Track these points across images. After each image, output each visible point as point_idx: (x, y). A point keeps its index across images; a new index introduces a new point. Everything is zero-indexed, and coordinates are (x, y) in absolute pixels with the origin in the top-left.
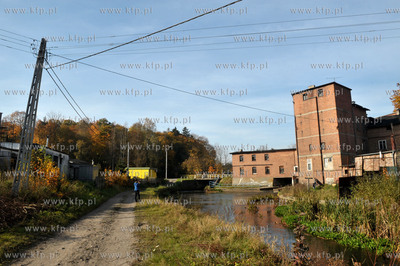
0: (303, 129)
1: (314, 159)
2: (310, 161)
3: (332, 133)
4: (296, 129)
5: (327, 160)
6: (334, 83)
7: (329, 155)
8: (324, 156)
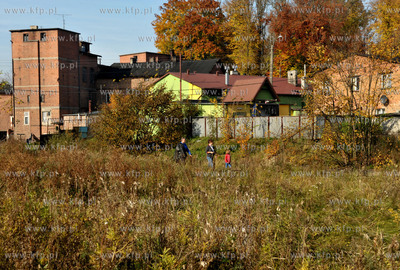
0: (22, 76)
1: (32, 112)
2: (27, 115)
3: (52, 84)
4: (14, 75)
5: (45, 114)
6: (58, 29)
7: (48, 109)
8: (43, 110)
